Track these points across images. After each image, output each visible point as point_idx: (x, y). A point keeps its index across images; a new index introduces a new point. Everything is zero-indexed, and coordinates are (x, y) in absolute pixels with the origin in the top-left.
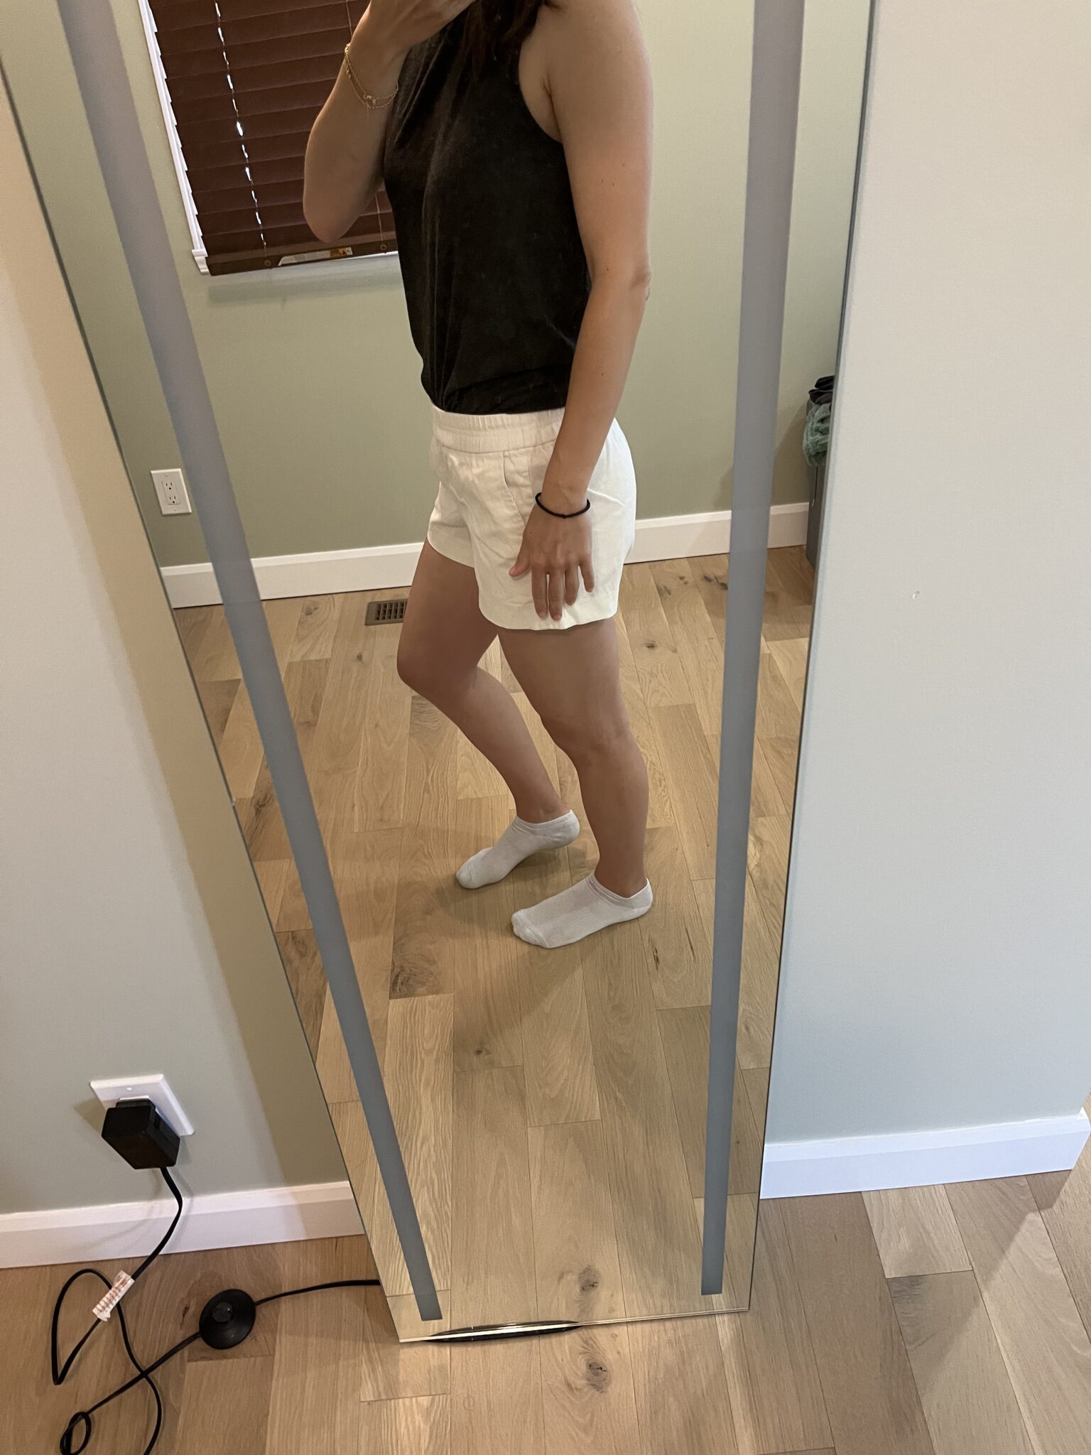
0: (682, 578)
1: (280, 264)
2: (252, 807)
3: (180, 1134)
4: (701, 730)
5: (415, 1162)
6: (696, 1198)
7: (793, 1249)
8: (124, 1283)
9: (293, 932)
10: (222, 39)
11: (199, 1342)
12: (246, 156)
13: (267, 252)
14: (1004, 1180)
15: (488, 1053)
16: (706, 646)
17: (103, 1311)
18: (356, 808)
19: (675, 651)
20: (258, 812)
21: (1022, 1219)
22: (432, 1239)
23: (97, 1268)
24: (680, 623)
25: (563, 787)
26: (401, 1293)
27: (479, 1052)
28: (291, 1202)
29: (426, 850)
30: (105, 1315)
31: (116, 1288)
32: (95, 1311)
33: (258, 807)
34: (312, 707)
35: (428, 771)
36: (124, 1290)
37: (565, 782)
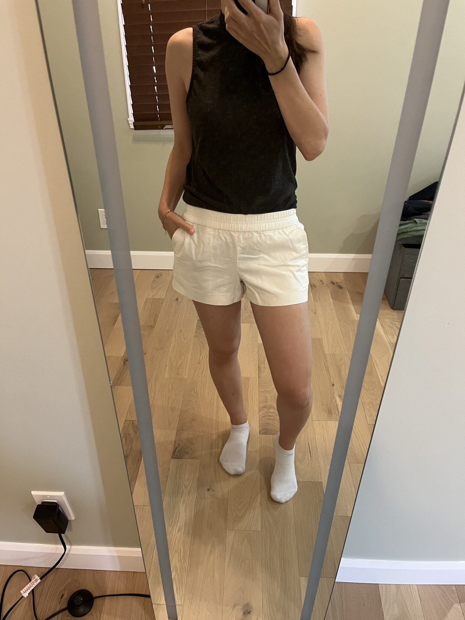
0: (321, 281)
1: (164, 128)
2: (122, 361)
3: (69, 519)
4: (324, 351)
5: (174, 540)
6: (301, 576)
7: (344, 608)
8: (36, 580)
9: (133, 421)
10: (152, 31)
11: (67, 612)
12: (156, 81)
13: (159, 123)
14: (445, 586)
15: (213, 491)
16: (329, 313)
17: (25, 593)
18: (167, 367)
19: (315, 313)
20: (124, 363)
21: (451, 605)
22: (177, 580)
23: (26, 570)
24: (319, 301)
25: (259, 369)
26: (160, 603)
27: (209, 490)
28: (116, 554)
29: (196, 390)
30: (26, 595)
31: (32, 582)
32: (22, 592)
33: (124, 361)
34: (154, 319)
35: (201, 354)
36: (36, 584)
37: (260, 367)
